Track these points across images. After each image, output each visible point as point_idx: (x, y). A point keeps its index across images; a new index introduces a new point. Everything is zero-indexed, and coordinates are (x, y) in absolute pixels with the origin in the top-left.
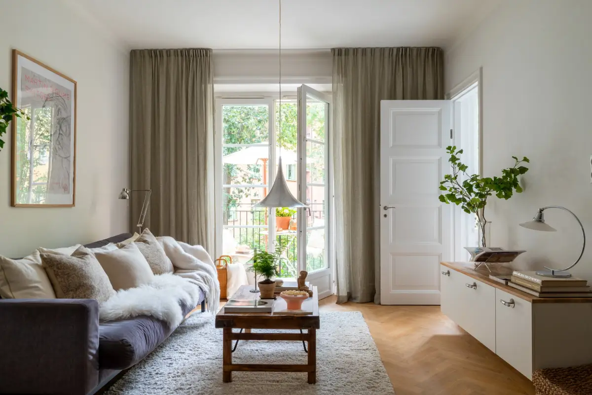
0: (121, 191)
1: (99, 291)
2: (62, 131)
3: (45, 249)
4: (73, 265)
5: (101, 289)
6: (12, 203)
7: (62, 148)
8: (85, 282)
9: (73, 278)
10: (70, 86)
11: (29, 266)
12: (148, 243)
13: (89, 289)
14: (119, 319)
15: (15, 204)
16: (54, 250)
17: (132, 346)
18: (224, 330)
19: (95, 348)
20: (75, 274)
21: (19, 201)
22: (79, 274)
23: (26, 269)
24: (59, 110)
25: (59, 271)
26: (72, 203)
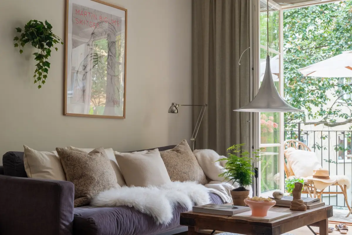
0: (171, 105)
1: (98, 183)
2: (112, 53)
3: (73, 148)
4: (79, 159)
5: (101, 181)
6: (64, 113)
7: (112, 68)
8: (86, 173)
9: (77, 169)
10: (121, 14)
11: (46, 157)
12: (180, 153)
13: (89, 179)
14: (105, 206)
15: (65, 113)
16: (80, 149)
17: (96, 224)
18: (189, 227)
19: (68, 221)
20: (79, 166)
21: (69, 111)
22: (83, 166)
23: (42, 158)
24: (108, 35)
25: (69, 162)
26: (122, 115)
